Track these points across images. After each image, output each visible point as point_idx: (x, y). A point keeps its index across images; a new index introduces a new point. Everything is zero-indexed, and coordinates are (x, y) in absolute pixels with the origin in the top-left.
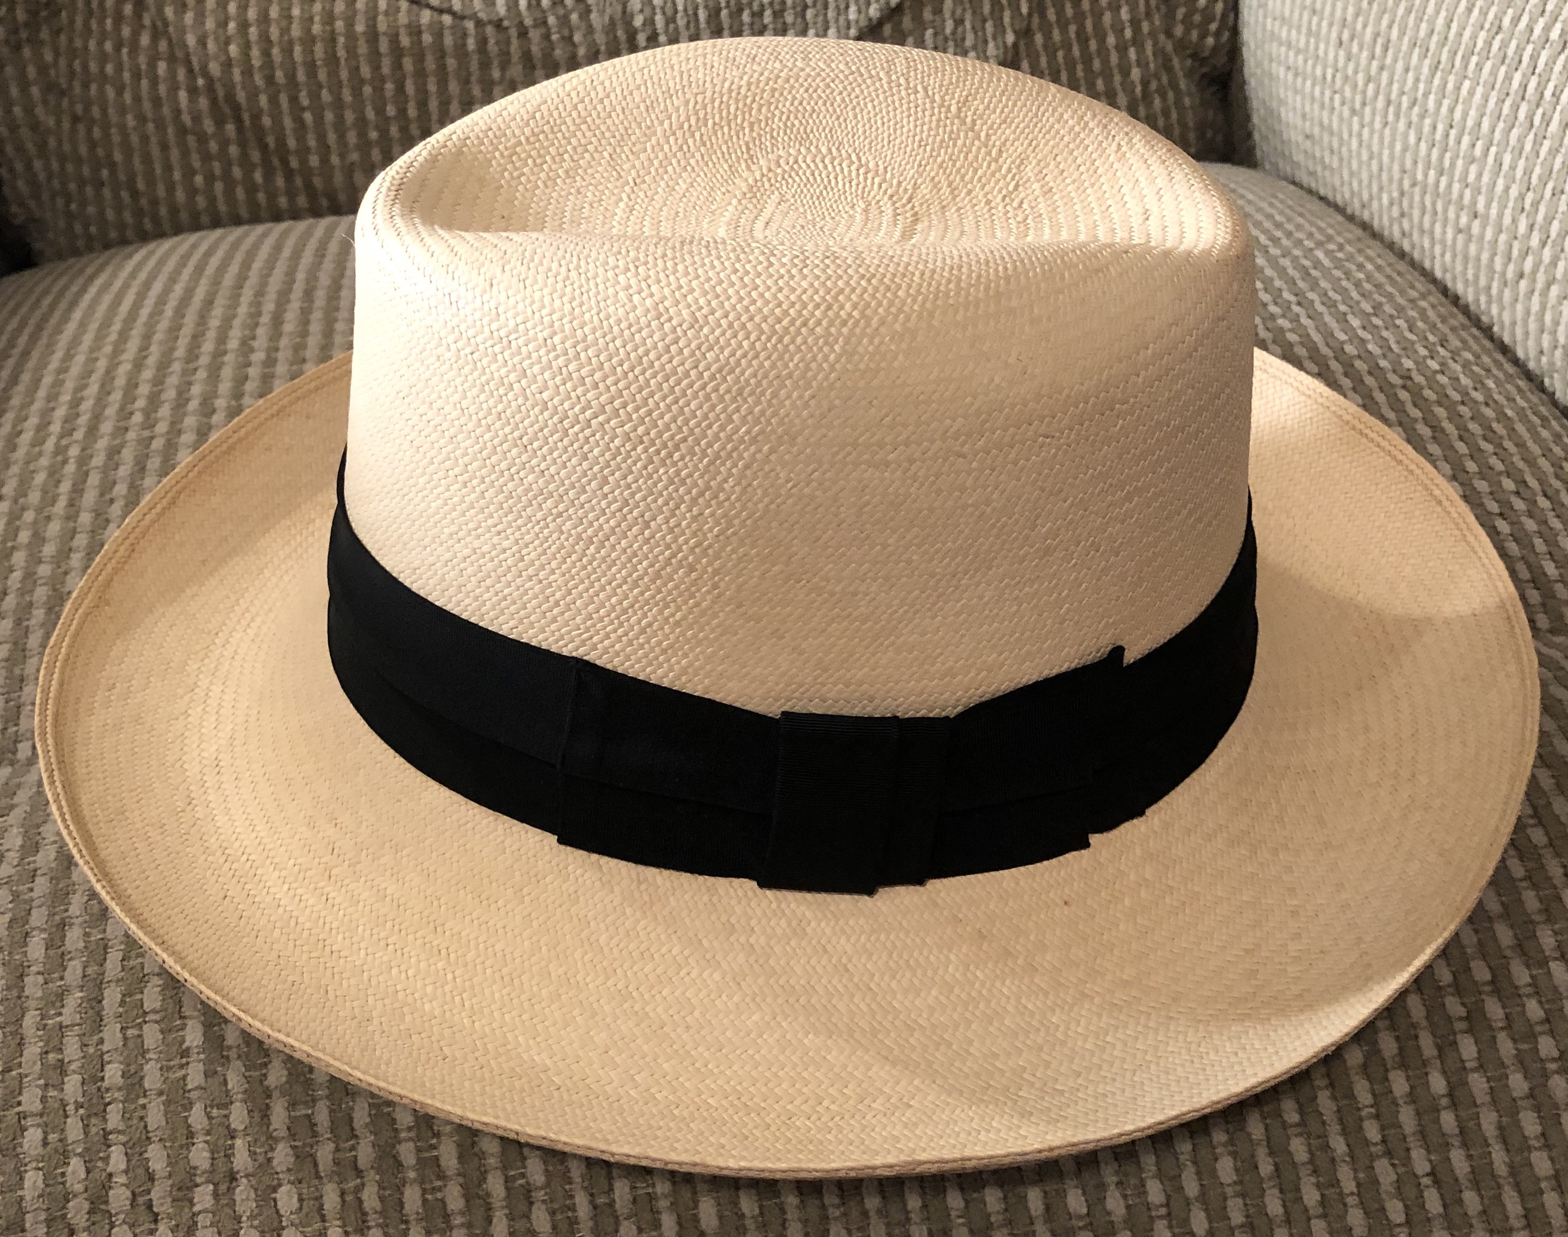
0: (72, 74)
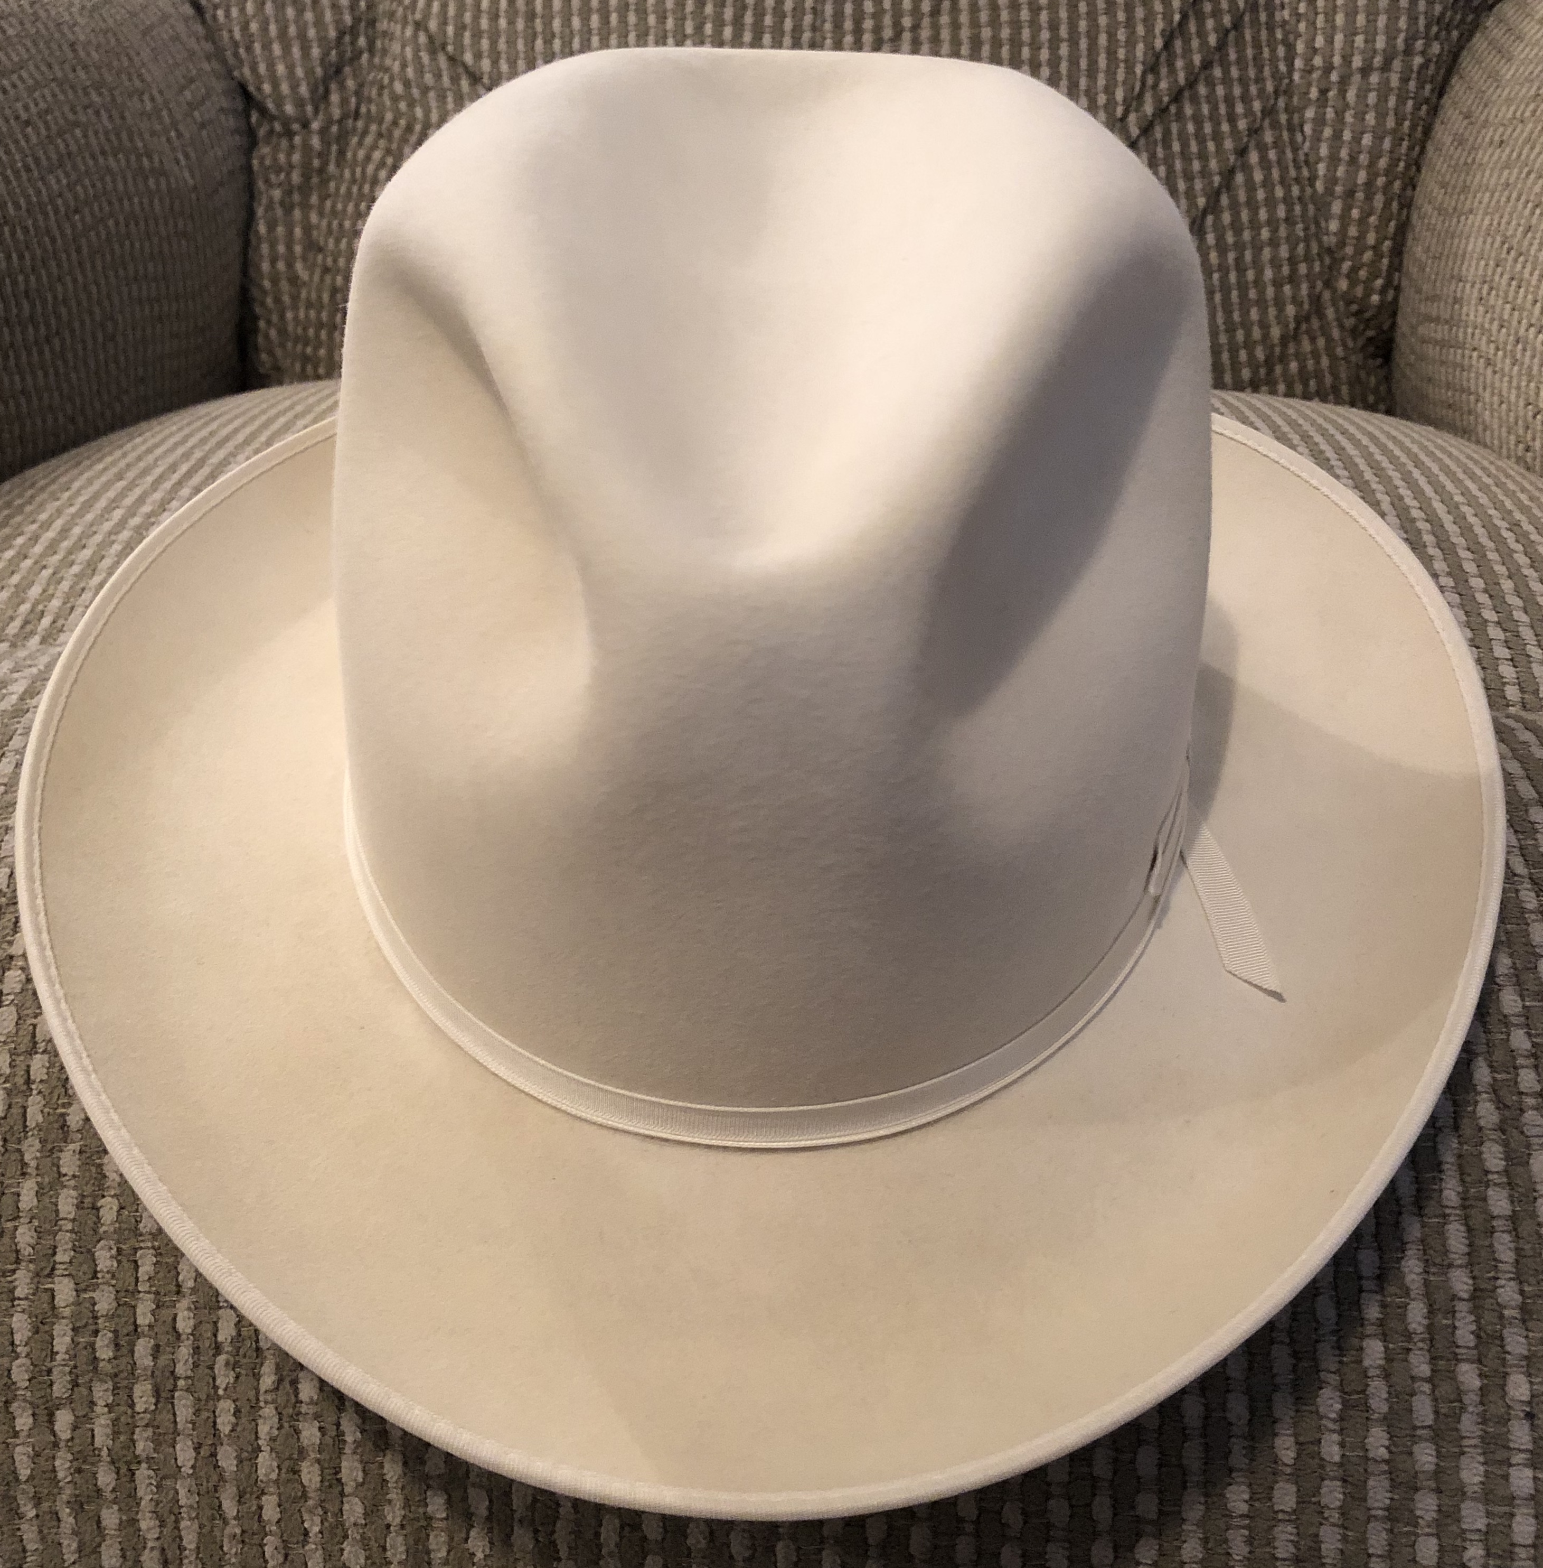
0: (330, 232)
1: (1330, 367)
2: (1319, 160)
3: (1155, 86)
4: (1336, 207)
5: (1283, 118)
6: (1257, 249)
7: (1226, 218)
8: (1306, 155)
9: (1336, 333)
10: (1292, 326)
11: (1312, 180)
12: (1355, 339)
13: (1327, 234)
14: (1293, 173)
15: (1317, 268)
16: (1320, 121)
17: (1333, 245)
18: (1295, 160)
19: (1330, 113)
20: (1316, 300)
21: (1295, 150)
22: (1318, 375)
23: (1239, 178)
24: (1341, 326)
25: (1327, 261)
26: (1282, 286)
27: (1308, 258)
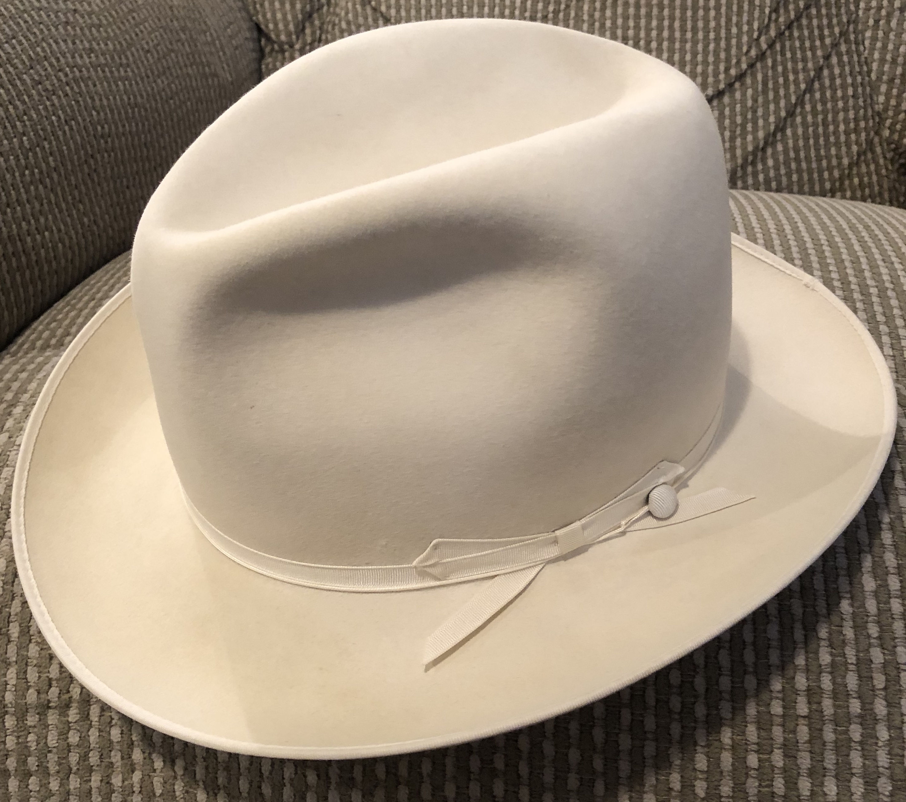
1: (878, 181)
2: (874, 61)
3: (776, 20)
4: (884, 88)
5: (852, 37)
6: (836, 113)
7: (818, 95)
8: (866, 58)
9: (881, 161)
10: (855, 158)
11: (869, 72)
12: (892, 165)
13: (878, 104)
14: (857, 69)
15: (871, 123)
16: (874, 39)
17: (881, 110)
18: (859, 62)
19: (880, 34)
20: (870, 143)
21: (859, 56)
22: (870, 185)
23: (826, 72)
24: (885, 158)
25: (877, 119)
26: (850, 134)
27: (865, 118)
